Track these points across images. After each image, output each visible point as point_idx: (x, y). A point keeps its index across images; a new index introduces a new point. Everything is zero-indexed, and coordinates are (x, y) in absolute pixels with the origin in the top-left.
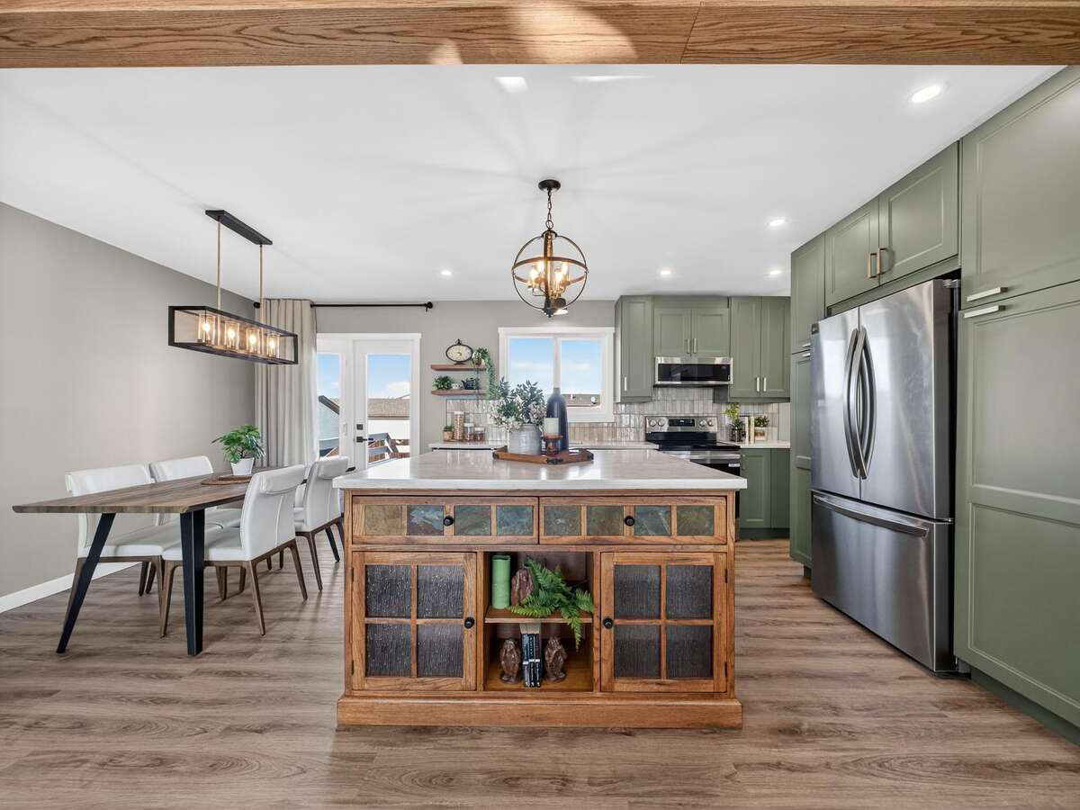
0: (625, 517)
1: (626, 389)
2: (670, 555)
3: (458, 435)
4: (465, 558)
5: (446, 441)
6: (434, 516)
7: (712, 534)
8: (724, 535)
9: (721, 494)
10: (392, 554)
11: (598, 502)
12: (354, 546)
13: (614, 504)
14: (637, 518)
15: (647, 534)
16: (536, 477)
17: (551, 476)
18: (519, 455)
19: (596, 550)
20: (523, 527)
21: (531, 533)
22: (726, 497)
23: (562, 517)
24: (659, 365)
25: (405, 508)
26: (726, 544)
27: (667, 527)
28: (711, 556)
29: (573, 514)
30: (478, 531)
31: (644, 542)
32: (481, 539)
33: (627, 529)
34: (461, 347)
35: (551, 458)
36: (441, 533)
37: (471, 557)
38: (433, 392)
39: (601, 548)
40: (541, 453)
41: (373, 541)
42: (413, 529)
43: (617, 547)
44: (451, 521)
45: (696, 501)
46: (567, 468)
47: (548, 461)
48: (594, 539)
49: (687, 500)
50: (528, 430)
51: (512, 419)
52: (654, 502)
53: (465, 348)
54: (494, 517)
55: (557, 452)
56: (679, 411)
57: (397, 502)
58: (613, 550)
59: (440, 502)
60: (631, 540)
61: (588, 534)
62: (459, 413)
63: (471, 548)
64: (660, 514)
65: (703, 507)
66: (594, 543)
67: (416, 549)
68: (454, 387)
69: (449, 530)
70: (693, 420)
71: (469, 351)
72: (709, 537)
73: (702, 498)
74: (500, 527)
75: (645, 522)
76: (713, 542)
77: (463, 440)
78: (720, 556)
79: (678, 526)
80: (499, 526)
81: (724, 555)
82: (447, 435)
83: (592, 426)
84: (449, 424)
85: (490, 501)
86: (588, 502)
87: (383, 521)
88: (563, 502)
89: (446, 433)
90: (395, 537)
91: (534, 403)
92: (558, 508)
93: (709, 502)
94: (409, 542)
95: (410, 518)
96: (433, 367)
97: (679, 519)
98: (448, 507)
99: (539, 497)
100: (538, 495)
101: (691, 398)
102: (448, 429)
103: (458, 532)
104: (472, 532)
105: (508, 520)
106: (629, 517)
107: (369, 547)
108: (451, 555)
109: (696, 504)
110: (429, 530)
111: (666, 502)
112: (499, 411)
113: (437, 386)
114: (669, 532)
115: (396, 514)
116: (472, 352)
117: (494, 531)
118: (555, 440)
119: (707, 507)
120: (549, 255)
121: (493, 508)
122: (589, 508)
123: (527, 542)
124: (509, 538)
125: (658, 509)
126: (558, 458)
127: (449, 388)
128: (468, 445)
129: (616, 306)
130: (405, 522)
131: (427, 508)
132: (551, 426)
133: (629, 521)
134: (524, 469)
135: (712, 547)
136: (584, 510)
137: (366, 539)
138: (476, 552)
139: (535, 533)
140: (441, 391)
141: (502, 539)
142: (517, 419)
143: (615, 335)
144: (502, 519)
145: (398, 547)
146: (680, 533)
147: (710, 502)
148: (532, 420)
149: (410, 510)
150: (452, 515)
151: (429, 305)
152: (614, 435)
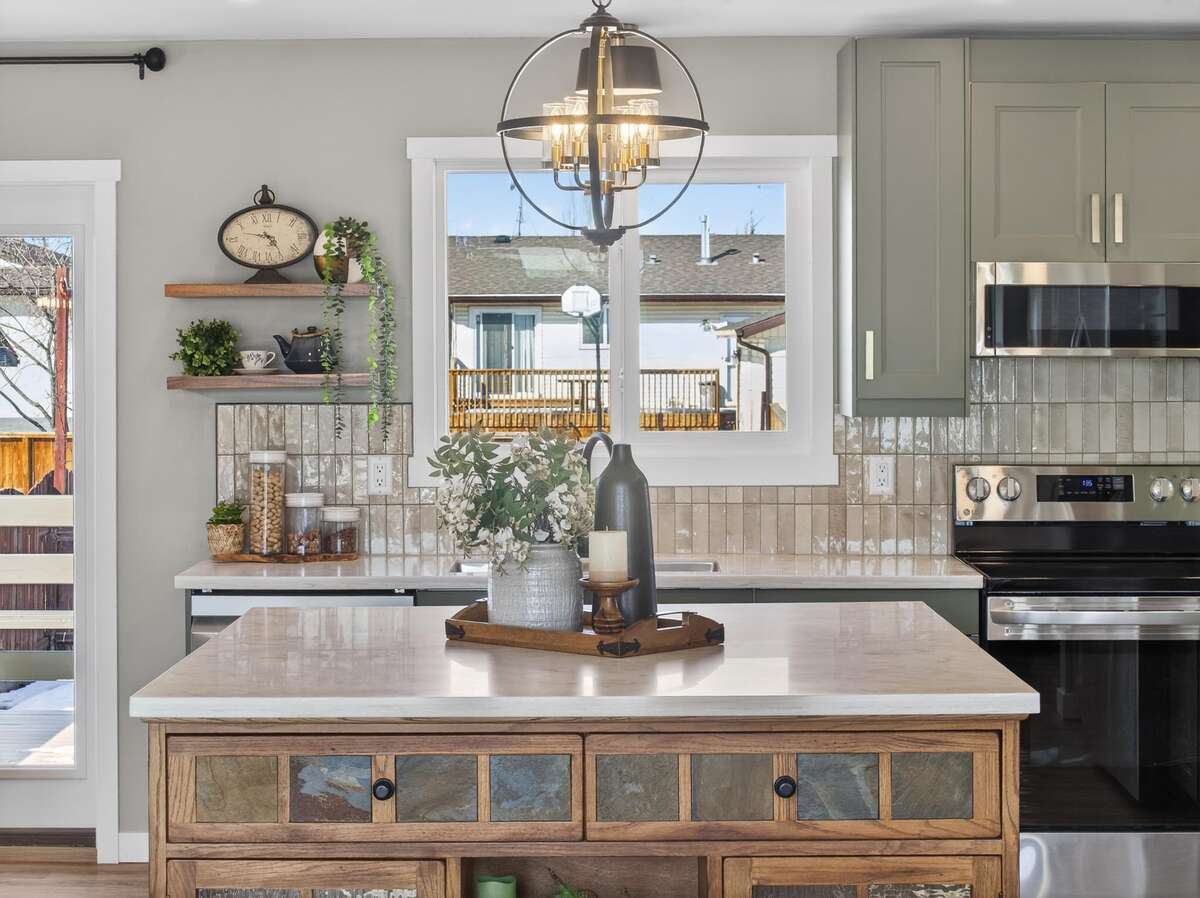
0: (775, 778)
1: (870, 375)
2: (876, 862)
3: (265, 536)
4: (420, 872)
5: (222, 560)
6: (350, 778)
7: (970, 816)
8: (995, 815)
9: (988, 727)
10: (259, 865)
11: (717, 746)
12: (174, 847)
13: (753, 750)
14: (803, 780)
15: (826, 818)
16: (570, 688)
17: (606, 687)
18: (521, 630)
19: (715, 851)
20: (548, 802)
21: (568, 817)
22: (1000, 733)
23: (635, 780)
24: (990, 290)
25: (285, 763)
26: (1000, 837)
27: (869, 801)
28: (967, 862)
29: (661, 773)
30: (448, 812)
31: (819, 834)
32: (457, 830)
33: (780, 806)
34: (274, 214)
35: (609, 640)
36: (366, 816)
37: (433, 870)
38: (173, 384)
39: (723, 849)
40: (583, 621)
41: (213, 834)
42: (304, 808)
43: (758, 845)
44: (385, 789)
45: (932, 743)
46: (651, 668)
47: (603, 650)
48: (706, 827)
49: (915, 741)
50: (545, 560)
51: (505, 535)
52: (842, 743)
53: (287, 217)
54: (483, 777)
55: (624, 624)
56: (1076, 444)
57: (269, 749)
58: (749, 852)
59: (363, 747)
60: (793, 831)
61: (694, 816)
62: (267, 457)
63: (433, 850)
64: (855, 771)
65: (947, 754)
66: (705, 837)
67: (312, 853)
68: (252, 361)
69: (384, 810)
70: (1128, 479)
71: (302, 227)
72: (962, 822)
73: (949, 737)
74: (499, 802)
75: (820, 789)
76: (970, 832)
77: (283, 555)
78: (986, 863)
79: (895, 798)
80: (496, 800)
81: (996, 861)
82: (225, 539)
83: (757, 498)
84: (227, 495)
85: (477, 745)
86: (695, 745)
87: (236, 791)
88: (637, 745)
89: (220, 531)
90: (264, 826)
91: (563, 488)
92: (628, 759)
93: (961, 745)
94: (295, 839)
95: (296, 783)
96: (171, 291)
97: (895, 784)
98: (381, 759)
99: (583, 736)
100: (582, 730)
101: (1121, 393)
102: (231, 515)
103: (404, 815)
104: (436, 815)
105: (515, 786)
106: (785, 779)
107: (205, 849)
108: (389, 866)
109: (931, 749)
110: (339, 809)
111: (867, 746)
112: (471, 515)
113: (188, 359)
114: (874, 814)
115: (264, 776)
116: (315, 233)
117: (484, 812)
118: (616, 593)
119: (958, 756)
120: (600, 112)
121: (483, 760)
122: (695, 759)
123: (558, 835)
124: (519, 827)
125: (849, 760)
126: (630, 639)
127: (232, 367)
128: (303, 576)
129: (840, 56)
130: (286, 794)
131: (334, 761)
132: (609, 554)
133: (787, 788)
134: (536, 669)
135: (968, 844)
136: (685, 763)
137: (200, 830)
138: (444, 861)
139: (577, 814)
140: (202, 380)
141: (503, 829)
142: (518, 536)
143: (837, 163)
144: (501, 784)
145: (269, 849)
146: (897, 815)
147: (964, 743)
148: (557, 537)
149: (296, 766)
150: (390, 775)
151: (153, 59)
152: (839, 530)
